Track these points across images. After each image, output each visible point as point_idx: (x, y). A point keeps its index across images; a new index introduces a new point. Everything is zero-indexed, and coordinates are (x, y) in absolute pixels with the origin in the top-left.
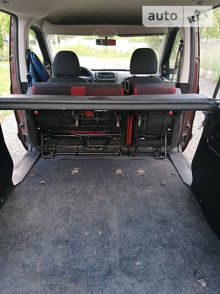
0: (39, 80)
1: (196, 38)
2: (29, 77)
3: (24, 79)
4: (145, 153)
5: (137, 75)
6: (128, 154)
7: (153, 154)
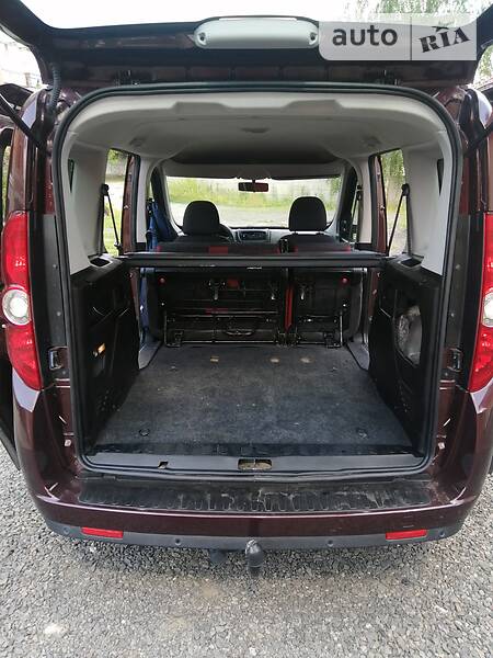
0: (161, 238)
1: (379, 184)
2: (149, 236)
3: (141, 238)
4: (312, 341)
5: (299, 233)
6: (288, 342)
7: (323, 343)
